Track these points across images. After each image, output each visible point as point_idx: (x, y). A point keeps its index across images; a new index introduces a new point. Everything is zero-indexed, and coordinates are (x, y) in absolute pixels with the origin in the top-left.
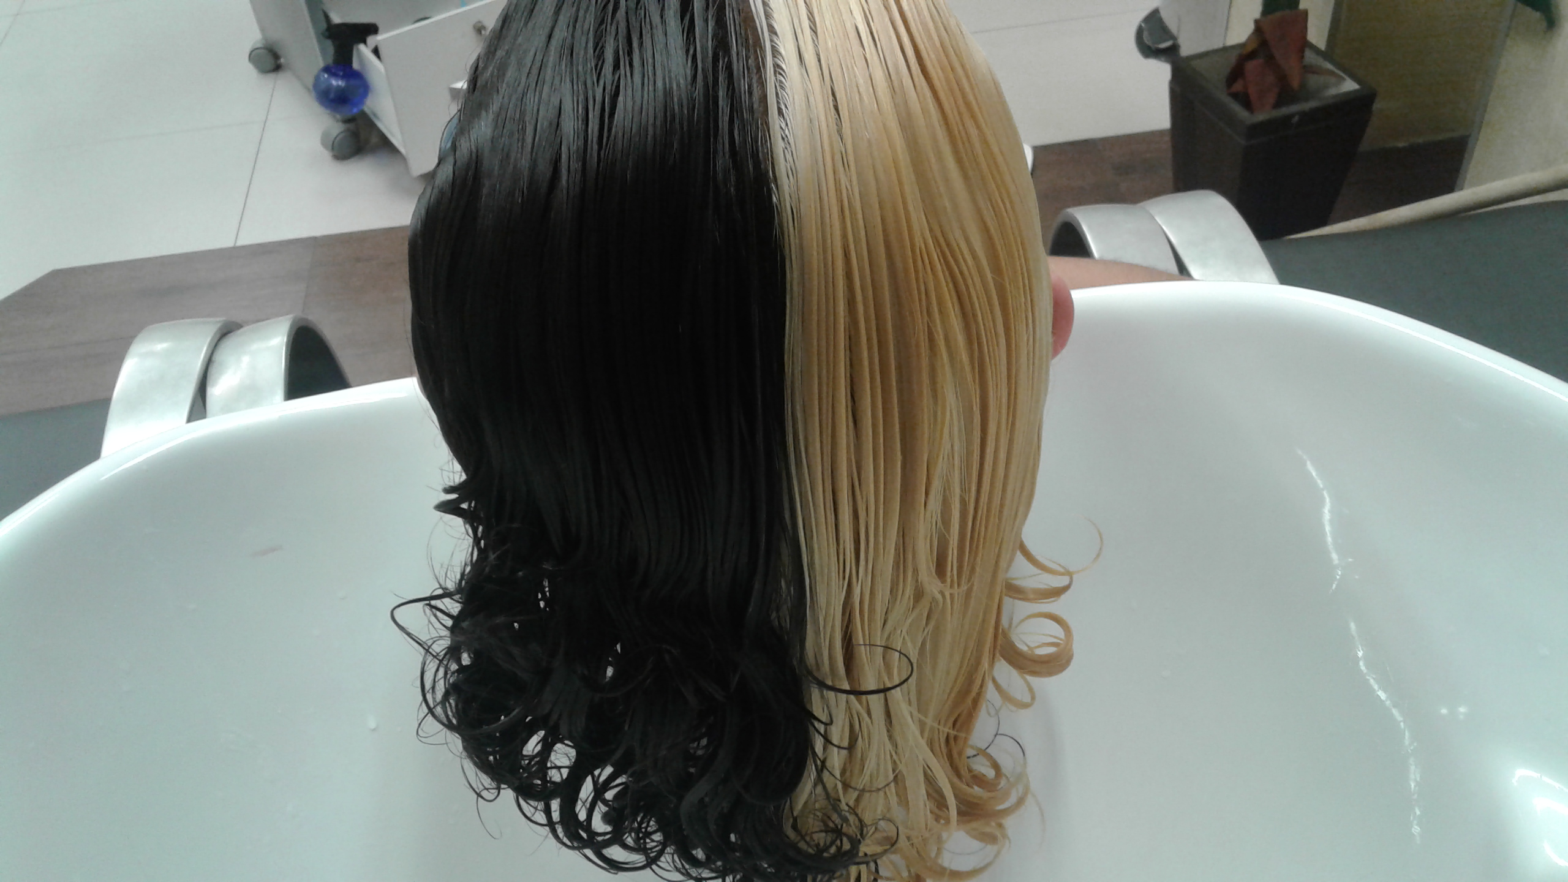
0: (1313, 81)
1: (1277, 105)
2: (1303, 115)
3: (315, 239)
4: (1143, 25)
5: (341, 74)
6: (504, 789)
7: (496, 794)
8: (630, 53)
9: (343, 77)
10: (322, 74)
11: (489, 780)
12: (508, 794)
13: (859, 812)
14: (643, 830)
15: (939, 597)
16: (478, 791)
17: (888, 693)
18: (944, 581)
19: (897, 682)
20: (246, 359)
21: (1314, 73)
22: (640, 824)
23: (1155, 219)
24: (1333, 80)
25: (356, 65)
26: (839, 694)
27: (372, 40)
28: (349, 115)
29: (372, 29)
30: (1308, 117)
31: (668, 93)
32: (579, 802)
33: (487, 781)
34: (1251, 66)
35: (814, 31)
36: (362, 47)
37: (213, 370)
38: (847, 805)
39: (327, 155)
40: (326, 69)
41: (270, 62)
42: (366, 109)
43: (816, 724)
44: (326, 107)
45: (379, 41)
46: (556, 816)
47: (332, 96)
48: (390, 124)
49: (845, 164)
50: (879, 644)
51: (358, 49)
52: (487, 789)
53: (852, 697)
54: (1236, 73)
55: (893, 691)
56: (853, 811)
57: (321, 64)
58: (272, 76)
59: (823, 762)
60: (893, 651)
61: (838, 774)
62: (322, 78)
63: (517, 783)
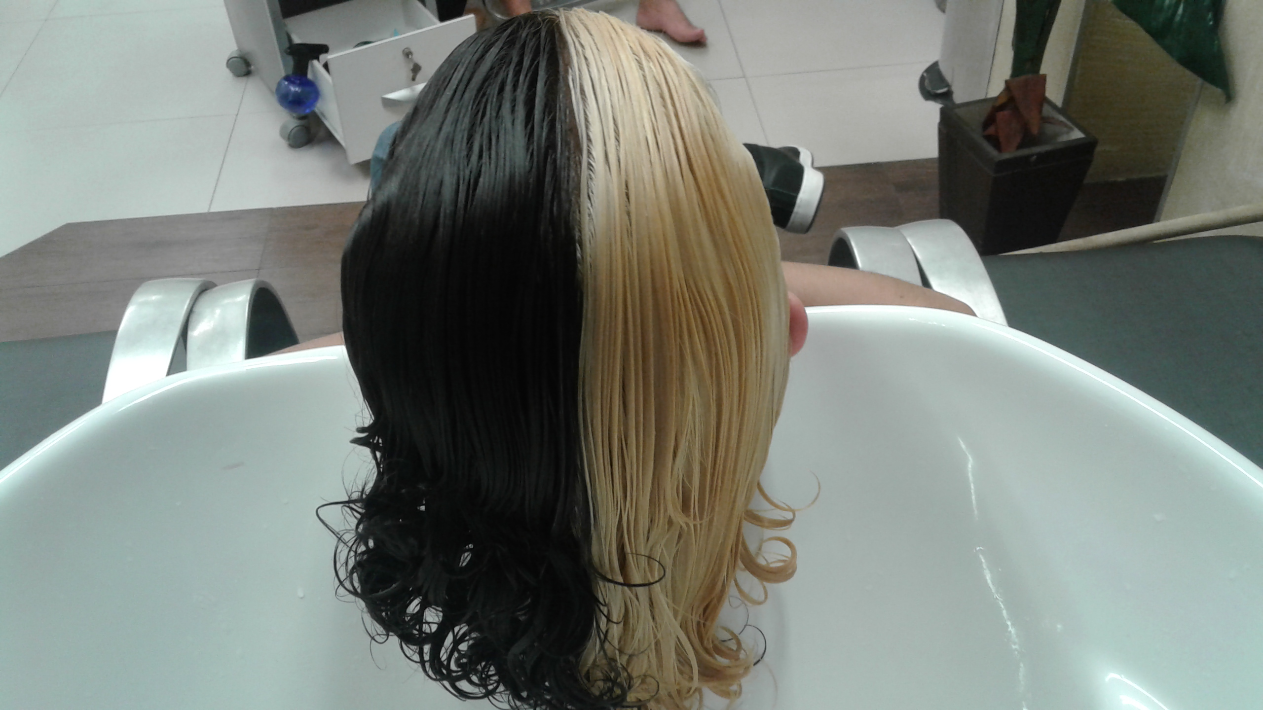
0: (1049, 129)
1: (1020, 147)
2: (1040, 155)
3: (271, 209)
4: (925, 75)
5: (298, 82)
6: (391, 635)
7: (385, 639)
8: (490, 149)
9: (300, 85)
10: (284, 81)
11: (382, 629)
12: (394, 640)
13: (629, 670)
14: (485, 673)
15: (684, 526)
16: (372, 636)
17: (652, 586)
18: (688, 516)
19: (657, 579)
20: (218, 311)
21: (1050, 123)
22: (483, 668)
23: (906, 240)
24: (1065, 129)
25: (310, 76)
26: (616, 585)
27: (323, 57)
28: (303, 114)
29: (324, 49)
30: (1043, 157)
31: (512, 177)
32: (443, 648)
33: (380, 629)
34: (1001, 116)
35: (618, 140)
36: (315, 62)
37: (193, 318)
38: (621, 664)
39: (283, 143)
40: (287, 78)
41: (244, 69)
42: (316, 110)
43: (602, 607)
44: (286, 107)
45: (329, 59)
46: (427, 657)
47: (290, 98)
48: (334, 122)
49: (630, 234)
50: (643, 553)
51: (312, 64)
52: (379, 635)
53: (626, 588)
54: (990, 120)
55: (654, 585)
56: (625, 669)
57: (283, 74)
58: (245, 79)
59: (606, 635)
60: (654, 561)
61: (616, 643)
62: (283, 85)
63: (400, 632)
